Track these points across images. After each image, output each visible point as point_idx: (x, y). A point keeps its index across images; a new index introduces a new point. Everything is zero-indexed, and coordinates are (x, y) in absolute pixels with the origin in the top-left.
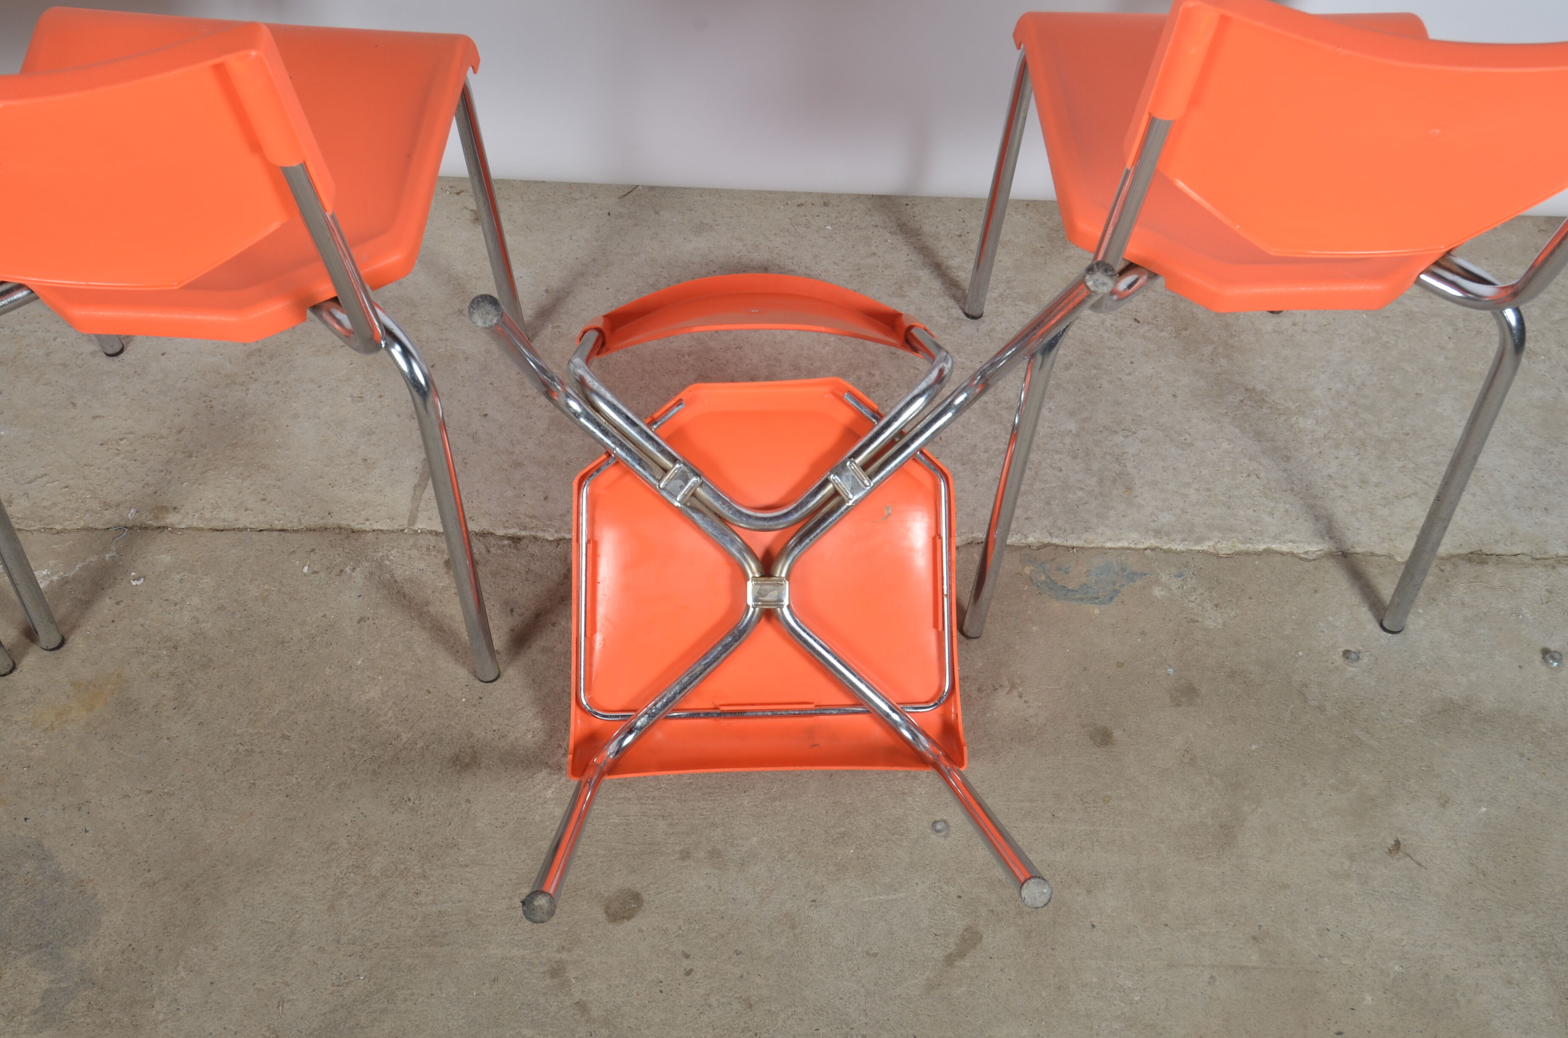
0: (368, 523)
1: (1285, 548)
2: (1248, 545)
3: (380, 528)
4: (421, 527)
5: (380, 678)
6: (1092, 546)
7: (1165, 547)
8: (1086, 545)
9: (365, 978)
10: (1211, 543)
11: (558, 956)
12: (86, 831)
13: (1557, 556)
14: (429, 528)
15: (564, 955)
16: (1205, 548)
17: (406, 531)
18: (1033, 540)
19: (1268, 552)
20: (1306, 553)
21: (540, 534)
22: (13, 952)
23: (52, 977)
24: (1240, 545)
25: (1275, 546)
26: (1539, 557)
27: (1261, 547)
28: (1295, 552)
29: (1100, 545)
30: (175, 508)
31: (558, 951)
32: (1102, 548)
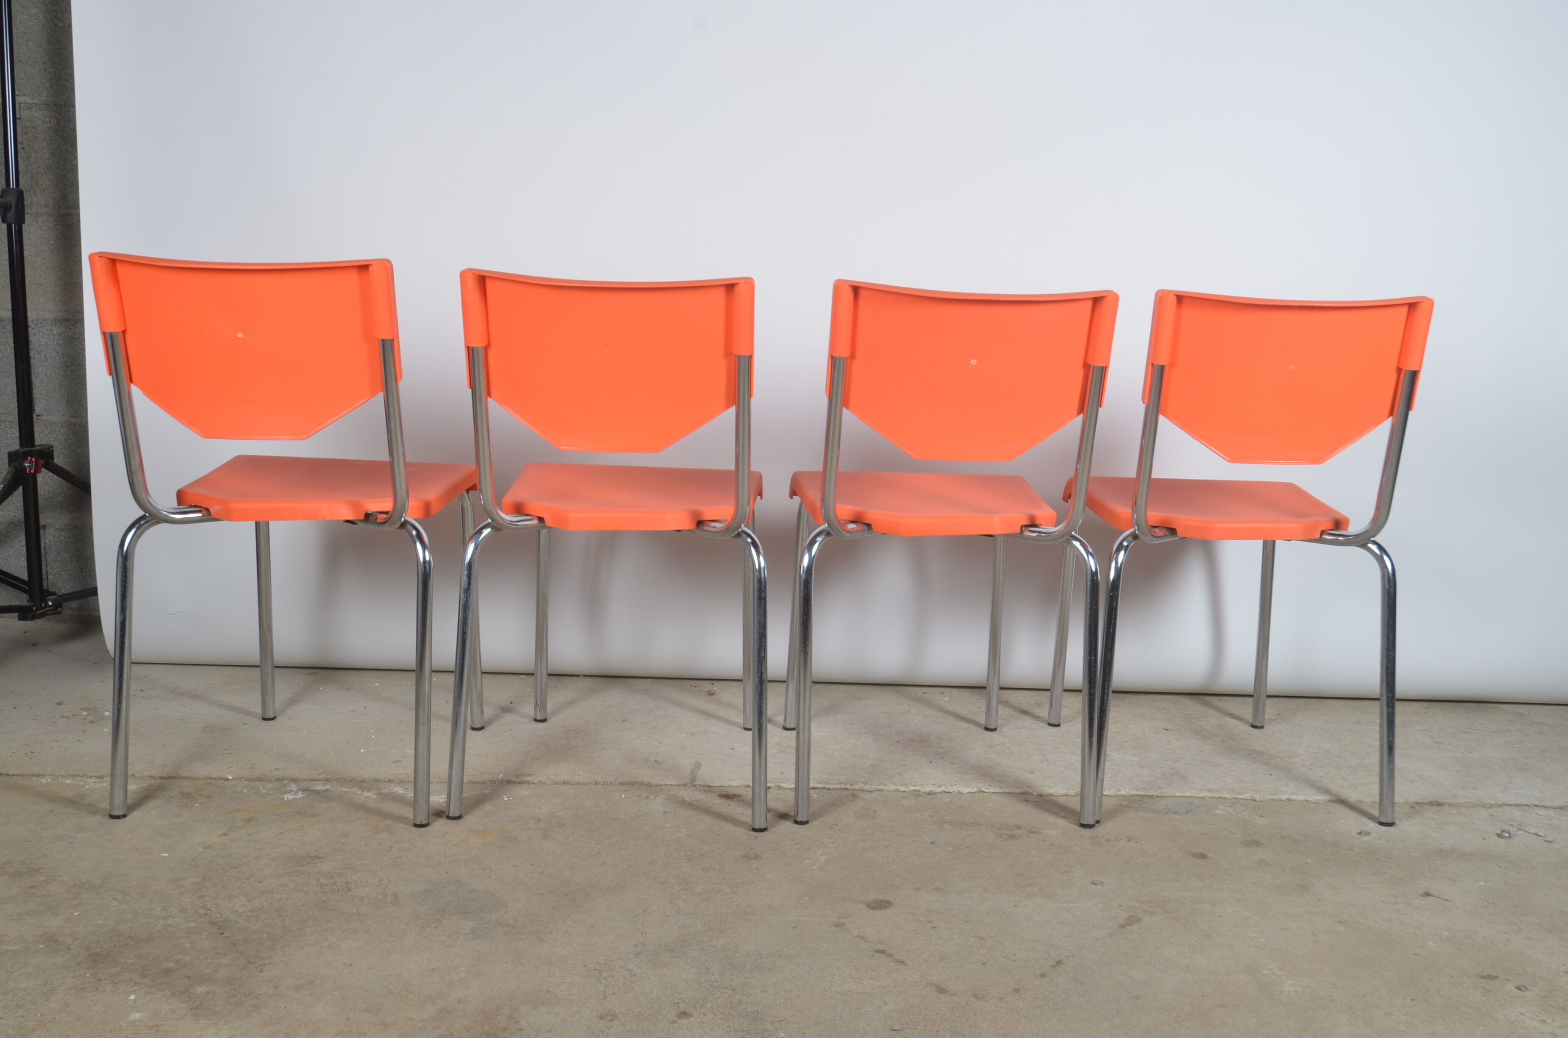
0: (662, 781)
1: (1300, 798)
2: (1275, 796)
3: (671, 783)
4: (699, 784)
5: (684, 830)
6: (1166, 795)
7: (1217, 796)
8: (1162, 795)
9: (701, 925)
10: (1249, 795)
11: (838, 920)
12: (490, 877)
13: (1490, 803)
14: (704, 784)
15: (842, 920)
16: (1245, 797)
17: (689, 785)
18: (1125, 793)
19: (1289, 800)
20: (1316, 800)
21: (782, 785)
22: (447, 915)
23: (477, 923)
24: (1269, 796)
25: (1293, 797)
26: (1478, 804)
27: (1284, 797)
28: (1308, 800)
29: (1171, 795)
30: (530, 775)
31: (837, 918)
32: (1174, 796)
